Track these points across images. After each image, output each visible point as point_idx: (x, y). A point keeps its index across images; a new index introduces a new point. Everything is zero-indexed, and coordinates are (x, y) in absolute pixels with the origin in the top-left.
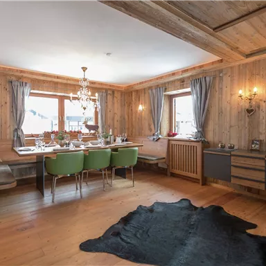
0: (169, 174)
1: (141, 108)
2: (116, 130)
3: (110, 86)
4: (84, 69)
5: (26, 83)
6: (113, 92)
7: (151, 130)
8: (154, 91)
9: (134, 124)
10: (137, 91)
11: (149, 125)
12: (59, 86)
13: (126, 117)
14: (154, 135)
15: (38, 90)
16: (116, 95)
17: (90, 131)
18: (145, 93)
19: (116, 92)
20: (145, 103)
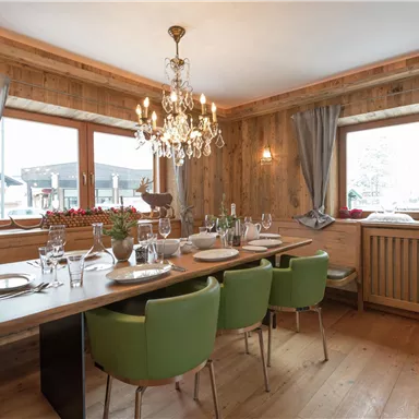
0: (361, 306)
1: (267, 154)
2: (206, 204)
4: (178, 32)
7: (296, 203)
8: (308, 116)
10: (256, 119)
12: (86, 95)
13: (226, 177)
14: (310, 215)
17: (153, 208)
18: (277, 123)
20: (279, 143)
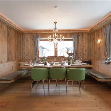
3: (79, 31)
4: (55, 23)
5: (39, 36)
6: (82, 34)
8: (107, 27)
9: (96, 52)
11: (105, 53)
14: (107, 59)
15: (44, 38)
16: (84, 35)
17: (70, 56)
18: (101, 31)
19: (84, 34)
